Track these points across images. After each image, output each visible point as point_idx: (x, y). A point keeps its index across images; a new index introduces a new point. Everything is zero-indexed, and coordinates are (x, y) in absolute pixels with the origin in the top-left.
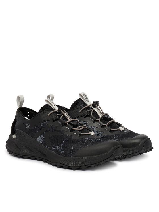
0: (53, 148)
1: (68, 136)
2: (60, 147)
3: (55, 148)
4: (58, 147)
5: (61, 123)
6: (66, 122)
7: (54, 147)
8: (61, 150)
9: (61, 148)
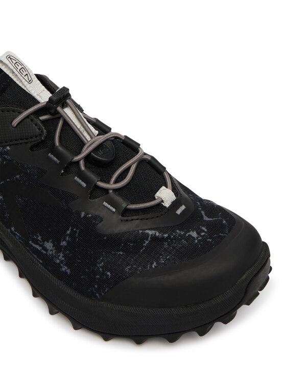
0: (34, 245)
1: (83, 214)
2: (58, 248)
3: (40, 246)
4: (49, 245)
5: (58, 162)
6: (76, 158)
7: (36, 242)
8: (62, 262)
9: (61, 255)
